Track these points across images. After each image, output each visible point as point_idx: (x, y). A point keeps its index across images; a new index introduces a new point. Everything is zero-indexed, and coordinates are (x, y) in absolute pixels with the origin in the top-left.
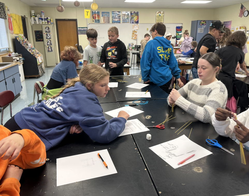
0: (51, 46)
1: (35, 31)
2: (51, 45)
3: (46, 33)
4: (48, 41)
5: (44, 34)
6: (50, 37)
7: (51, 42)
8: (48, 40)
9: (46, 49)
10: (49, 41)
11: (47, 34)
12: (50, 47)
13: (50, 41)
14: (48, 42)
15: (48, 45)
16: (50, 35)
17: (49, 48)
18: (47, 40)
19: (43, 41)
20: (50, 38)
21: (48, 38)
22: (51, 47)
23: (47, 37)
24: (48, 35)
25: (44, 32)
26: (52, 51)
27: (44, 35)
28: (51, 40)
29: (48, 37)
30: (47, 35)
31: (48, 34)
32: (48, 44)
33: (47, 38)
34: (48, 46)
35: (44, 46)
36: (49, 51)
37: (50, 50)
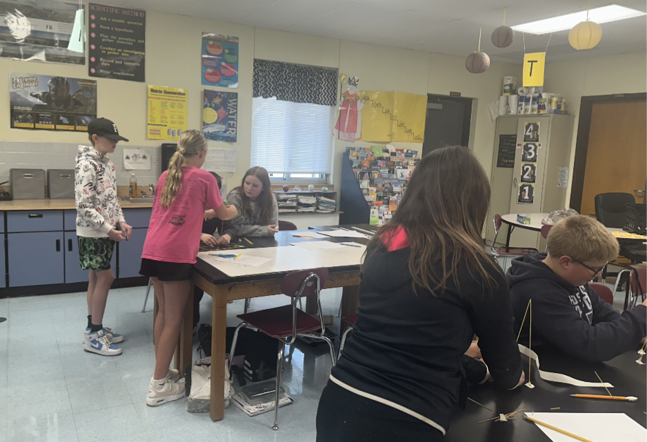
0: (533, 185)
1: (501, 136)
2: (534, 182)
3: (525, 143)
5: (520, 145)
6: (535, 156)
7: (534, 172)
8: (526, 165)
9: (516, 193)
10: (527, 169)
11: (527, 144)
12: (527, 189)
13: (533, 168)
14: (524, 172)
15: (522, 180)
16: (535, 150)
17: (522, 189)
18: (523, 164)
19: (512, 165)
20: (534, 160)
21: (529, 157)
22: (531, 189)
23: (524, 156)
24: (531, 151)
25: (520, 140)
26: (531, 201)
27: (518, 148)
28: (535, 164)
29: (530, 154)
30: (527, 148)
31: (529, 146)
32: (525, 177)
33: (524, 159)
34: (520, 184)
35: (514, 181)
36: (521, 200)
37: (526, 197)
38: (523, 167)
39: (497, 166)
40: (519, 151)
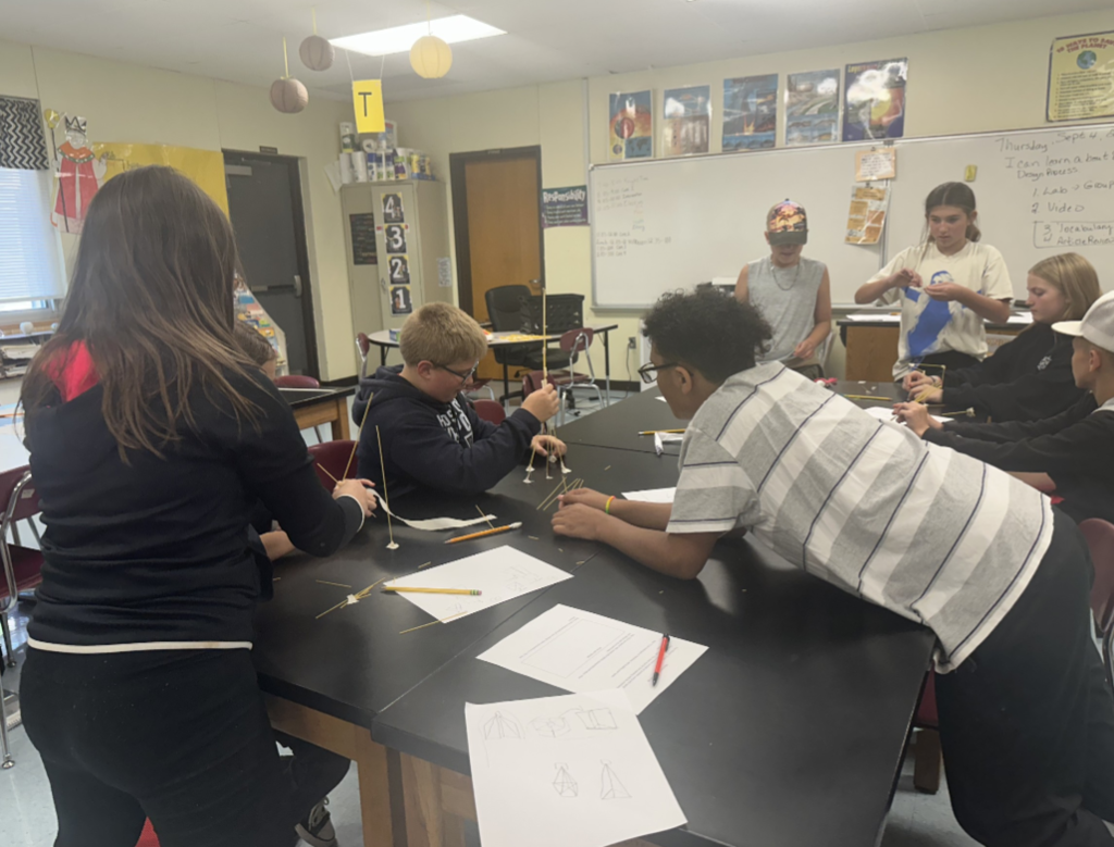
0: (408, 286)
1: (351, 216)
2: (408, 282)
3: (386, 226)
4: (394, 262)
5: (379, 228)
6: (404, 244)
7: (406, 268)
8: (393, 258)
9: (388, 301)
10: (397, 264)
11: (390, 227)
12: (400, 293)
13: (404, 262)
14: (393, 269)
15: (393, 281)
16: (402, 235)
17: (395, 295)
18: (389, 256)
19: (374, 260)
20: (403, 249)
21: (396, 246)
22: (406, 293)
23: (389, 245)
24: (397, 236)
25: (379, 221)
27: (378, 233)
28: (406, 256)
29: (396, 241)
30: (390, 233)
31: (393, 229)
32: (396, 276)
33: (390, 250)
35: (381, 285)
36: (395, 310)
37: (402, 306)
38: (390, 262)
39: (356, 262)
40: (381, 238)
